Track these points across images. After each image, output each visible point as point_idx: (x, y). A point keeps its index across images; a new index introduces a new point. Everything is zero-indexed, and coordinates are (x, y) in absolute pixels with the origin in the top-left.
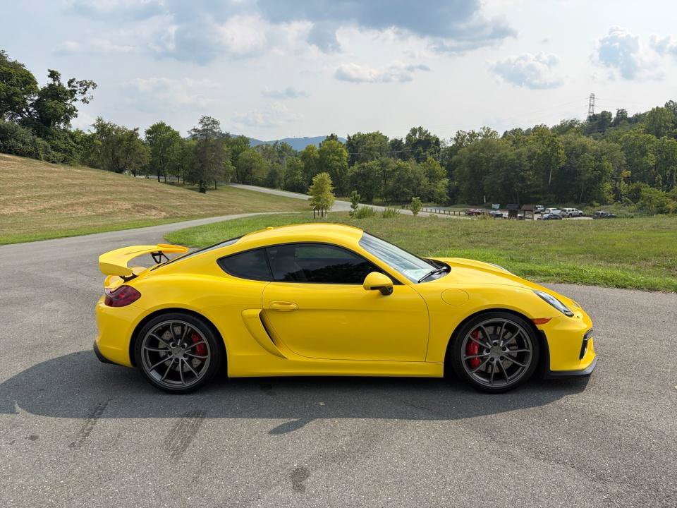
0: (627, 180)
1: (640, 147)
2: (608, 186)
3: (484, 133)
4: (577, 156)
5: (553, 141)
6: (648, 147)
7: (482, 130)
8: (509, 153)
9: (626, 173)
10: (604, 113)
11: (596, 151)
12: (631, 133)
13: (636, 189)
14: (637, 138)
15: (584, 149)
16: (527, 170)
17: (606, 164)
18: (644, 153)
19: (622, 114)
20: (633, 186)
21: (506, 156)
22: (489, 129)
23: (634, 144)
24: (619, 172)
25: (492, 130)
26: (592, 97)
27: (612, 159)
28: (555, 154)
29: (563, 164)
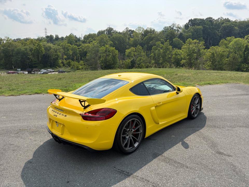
0: (66, 59)
1: (67, 48)
2: (60, 61)
3: (6, 39)
4: (49, 50)
5: (39, 44)
6: (69, 48)
7: (5, 38)
8: (21, 48)
9: (65, 57)
10: (51, 36)
11: (55, 49)
12: (63, 43)
13: (69, 62)
14: (65, 45)
15: (50, 48)
16: (30, 55)
17: (59, 53)
18: (68, 50)
19: (57, 36)
20: (68, 61)
21: (20, 49)
22: (8, 38)
23: (65, 47)
24: (63, 56)
25: (10, 38)
26: (46, 29)
27: (60, 52)
28: (41, 49)
29: (44, 53)
